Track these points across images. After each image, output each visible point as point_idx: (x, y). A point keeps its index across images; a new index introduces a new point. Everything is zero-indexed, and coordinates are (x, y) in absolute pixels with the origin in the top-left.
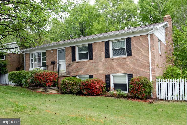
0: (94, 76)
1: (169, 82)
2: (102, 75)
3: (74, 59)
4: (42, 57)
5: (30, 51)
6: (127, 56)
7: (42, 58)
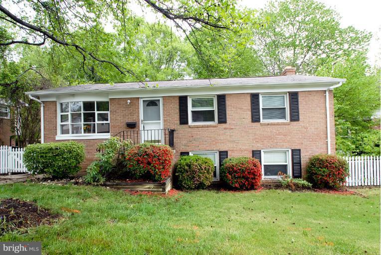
0: (229, 153)
1: (353, 162)
2: (246, 150)
3: (183, 120)
4: (96, 112)
5: (59, 96)
6: (292, 120)
7: (98, 114)
